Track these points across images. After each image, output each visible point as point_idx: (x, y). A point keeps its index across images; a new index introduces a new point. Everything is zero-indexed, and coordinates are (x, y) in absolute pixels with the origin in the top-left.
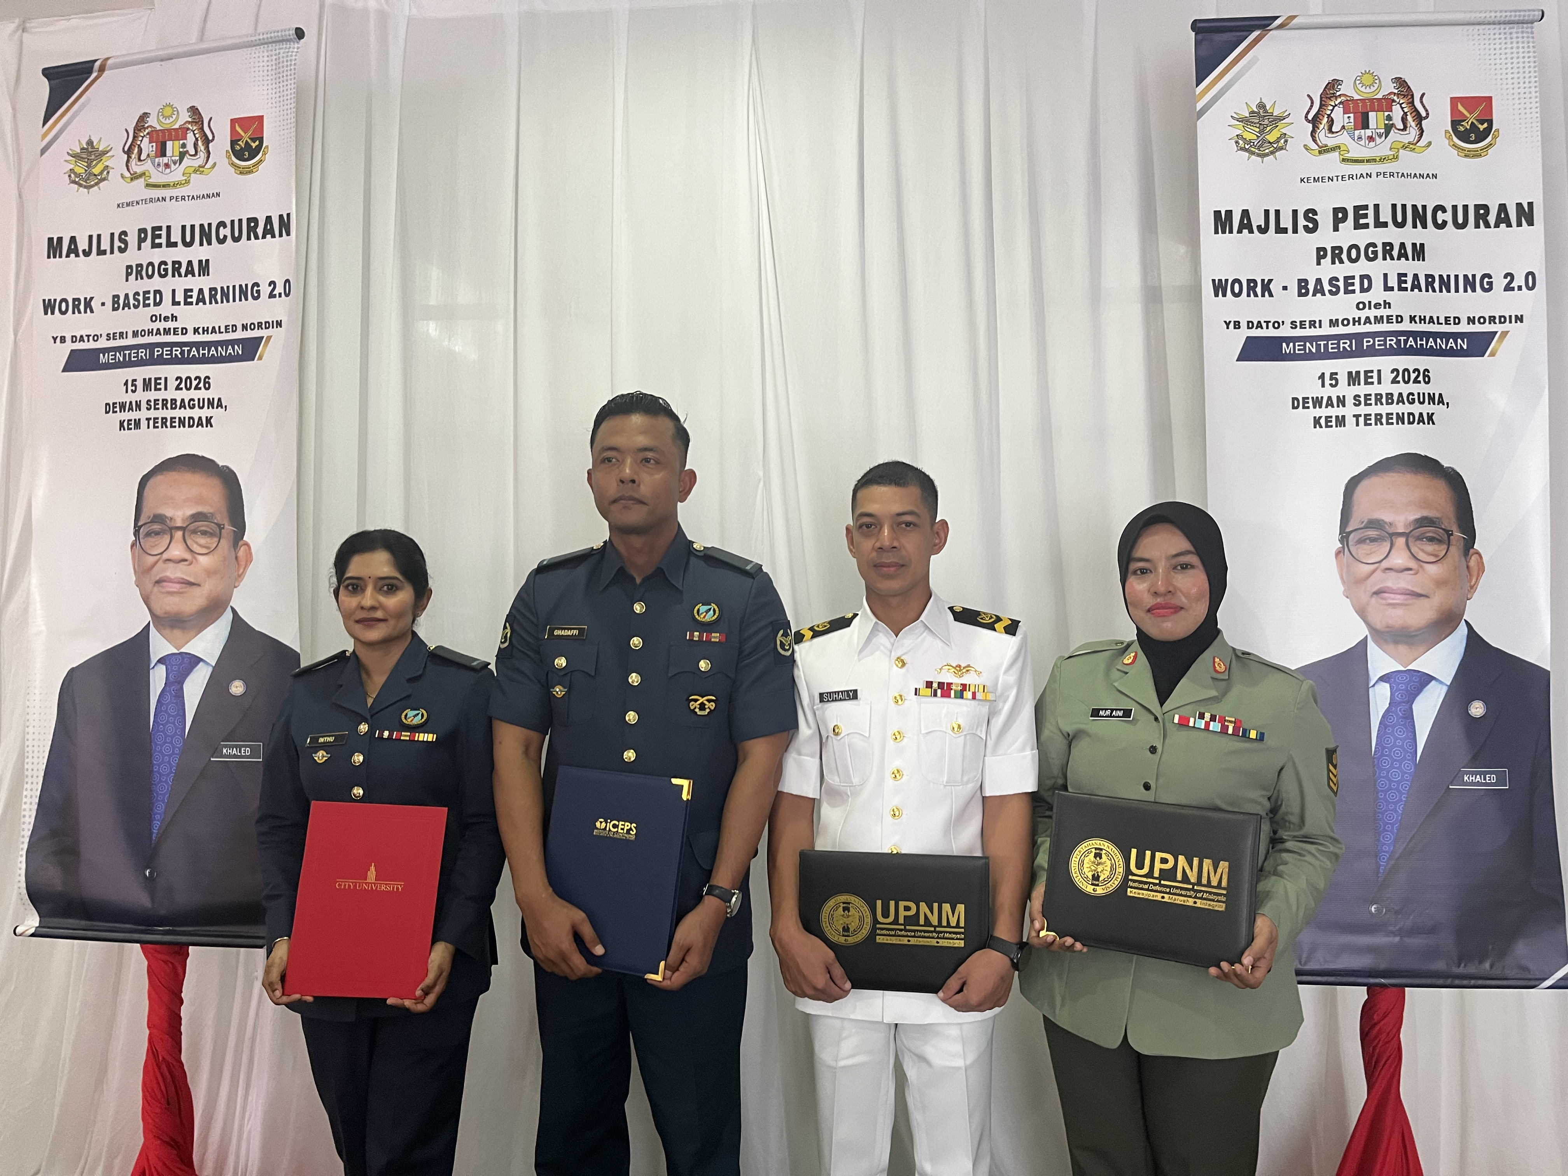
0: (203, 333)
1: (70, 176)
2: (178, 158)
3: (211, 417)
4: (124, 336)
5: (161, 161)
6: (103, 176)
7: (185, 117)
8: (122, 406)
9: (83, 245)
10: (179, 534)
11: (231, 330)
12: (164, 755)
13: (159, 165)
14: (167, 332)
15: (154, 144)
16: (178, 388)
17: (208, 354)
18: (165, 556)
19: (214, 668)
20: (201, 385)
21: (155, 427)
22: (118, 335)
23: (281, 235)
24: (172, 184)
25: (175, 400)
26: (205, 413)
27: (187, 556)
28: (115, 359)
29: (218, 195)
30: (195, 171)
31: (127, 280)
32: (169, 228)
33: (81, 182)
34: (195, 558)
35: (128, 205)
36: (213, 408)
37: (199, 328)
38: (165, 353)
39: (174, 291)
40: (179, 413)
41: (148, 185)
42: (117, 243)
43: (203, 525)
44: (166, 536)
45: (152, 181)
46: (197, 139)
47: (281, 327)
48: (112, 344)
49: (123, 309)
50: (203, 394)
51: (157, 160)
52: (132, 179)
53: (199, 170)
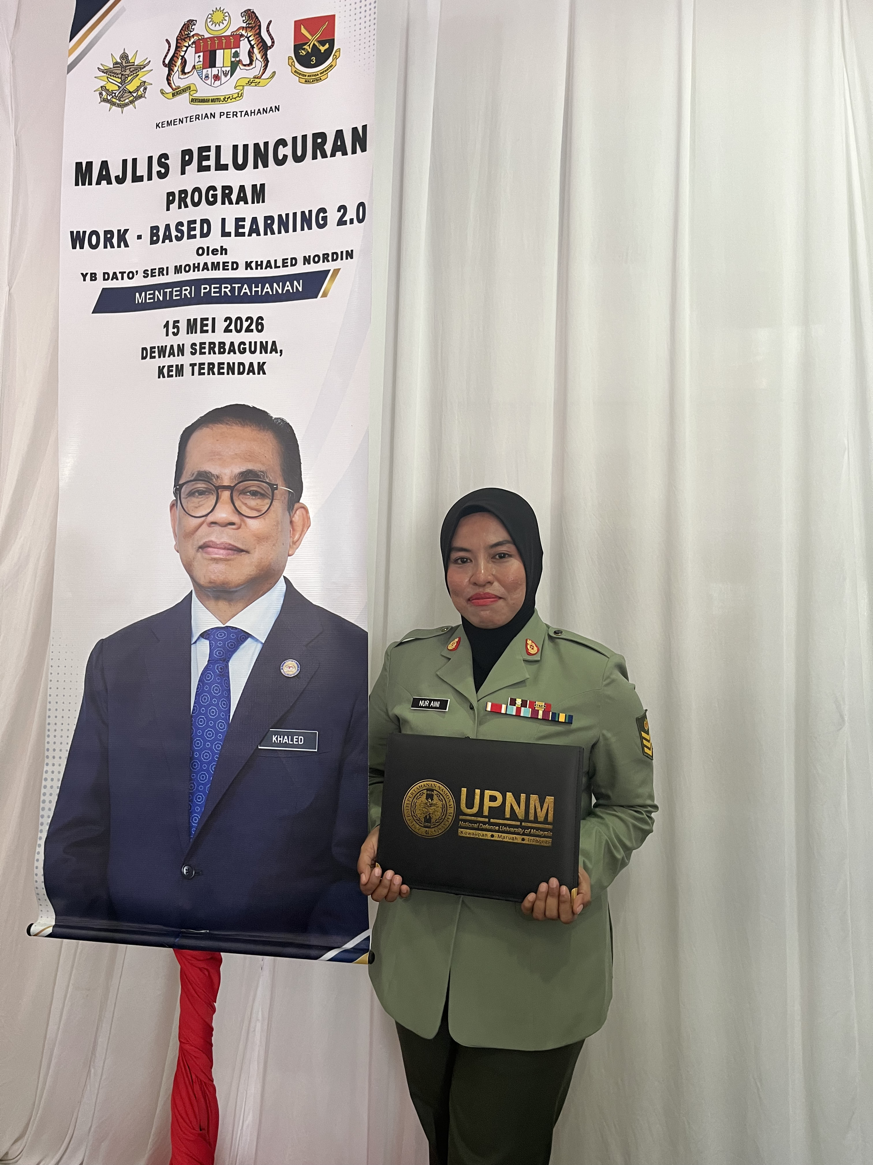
0: (257, 268)
1: (101, 94)
2: (229, 68)
3: (264, 363)
4: (165, 272)
5: (209, 73)
6: (139, 93)
7: (238, 22)
8: (162, 351)
9: (115, 170)
10: (226, 495)
11: (289, 264)
12: (206, 741)
13: (207, 77)
14: (215, 266)
15: (201, 54)
16: (227, 330)
17: (262, 292)
18: (210, 518)
19: (264, 645)
20: (253, 327)
21: (200, 374)
22: (157, 271)
23: (354, 152)
24: (222, 98)
25: (224, 343)
26: (257, 358)
27: (235, 519)
28: (153, 298)
29: (277, 108)
30: (250, 83)
31: (168, 209)
32: (218, 148)
33: (114, 100)
34: (243, 521)
35: (169, 124)
36: (266, 352)
37: (251, 262)
38: (213, 290)
39: (223, 220)
40: (227, 358)
41: (193, 101)
42: (156, 168)
43: (253, 485)
44: (212, 497)
45: (198, 95)
46: (252, 47)
47: (352, 258)
48: (150, 281)
49: (163, 242)
50: (255, 337)
51: (205, 71)
52: (174, 95)
53: (255, 81)
